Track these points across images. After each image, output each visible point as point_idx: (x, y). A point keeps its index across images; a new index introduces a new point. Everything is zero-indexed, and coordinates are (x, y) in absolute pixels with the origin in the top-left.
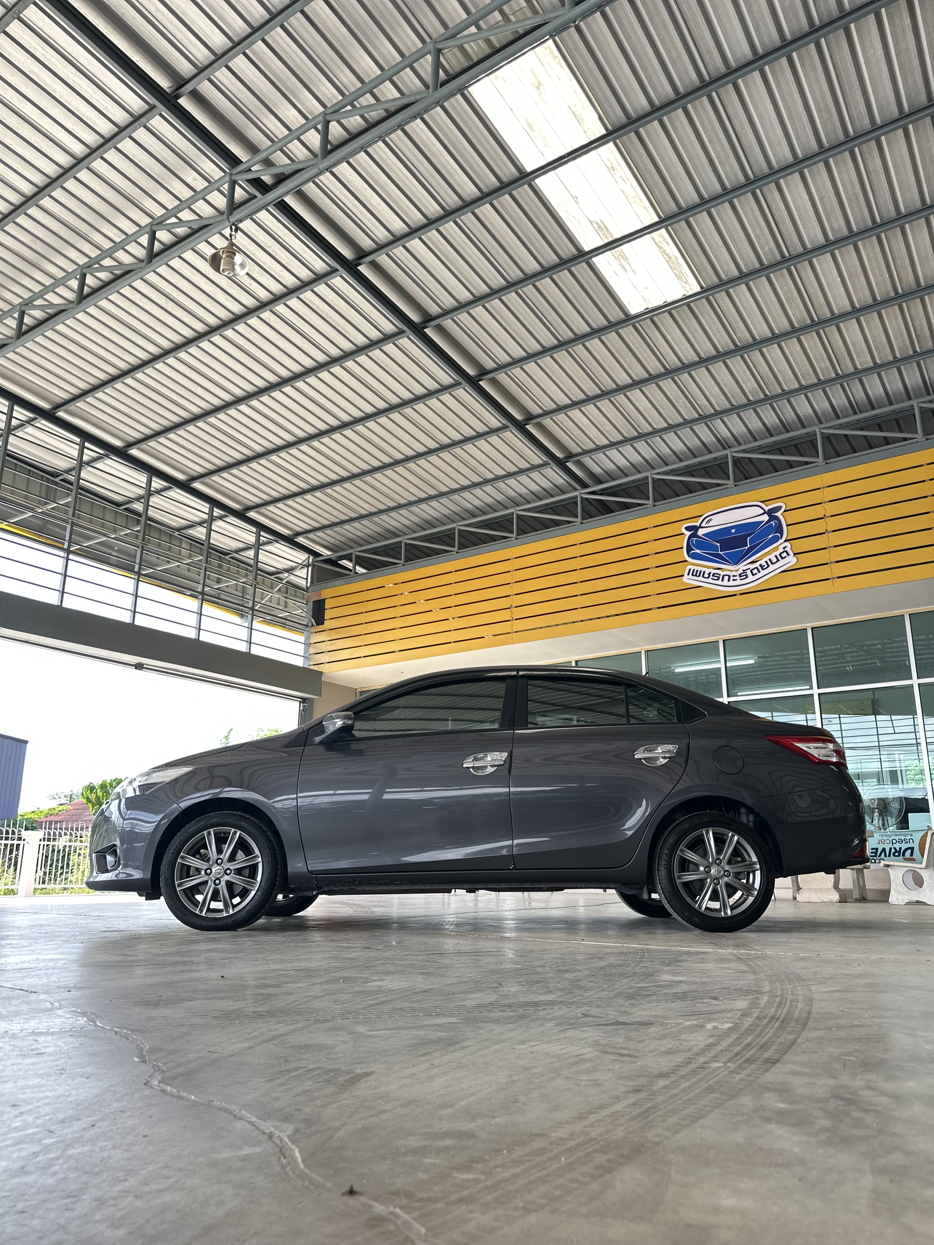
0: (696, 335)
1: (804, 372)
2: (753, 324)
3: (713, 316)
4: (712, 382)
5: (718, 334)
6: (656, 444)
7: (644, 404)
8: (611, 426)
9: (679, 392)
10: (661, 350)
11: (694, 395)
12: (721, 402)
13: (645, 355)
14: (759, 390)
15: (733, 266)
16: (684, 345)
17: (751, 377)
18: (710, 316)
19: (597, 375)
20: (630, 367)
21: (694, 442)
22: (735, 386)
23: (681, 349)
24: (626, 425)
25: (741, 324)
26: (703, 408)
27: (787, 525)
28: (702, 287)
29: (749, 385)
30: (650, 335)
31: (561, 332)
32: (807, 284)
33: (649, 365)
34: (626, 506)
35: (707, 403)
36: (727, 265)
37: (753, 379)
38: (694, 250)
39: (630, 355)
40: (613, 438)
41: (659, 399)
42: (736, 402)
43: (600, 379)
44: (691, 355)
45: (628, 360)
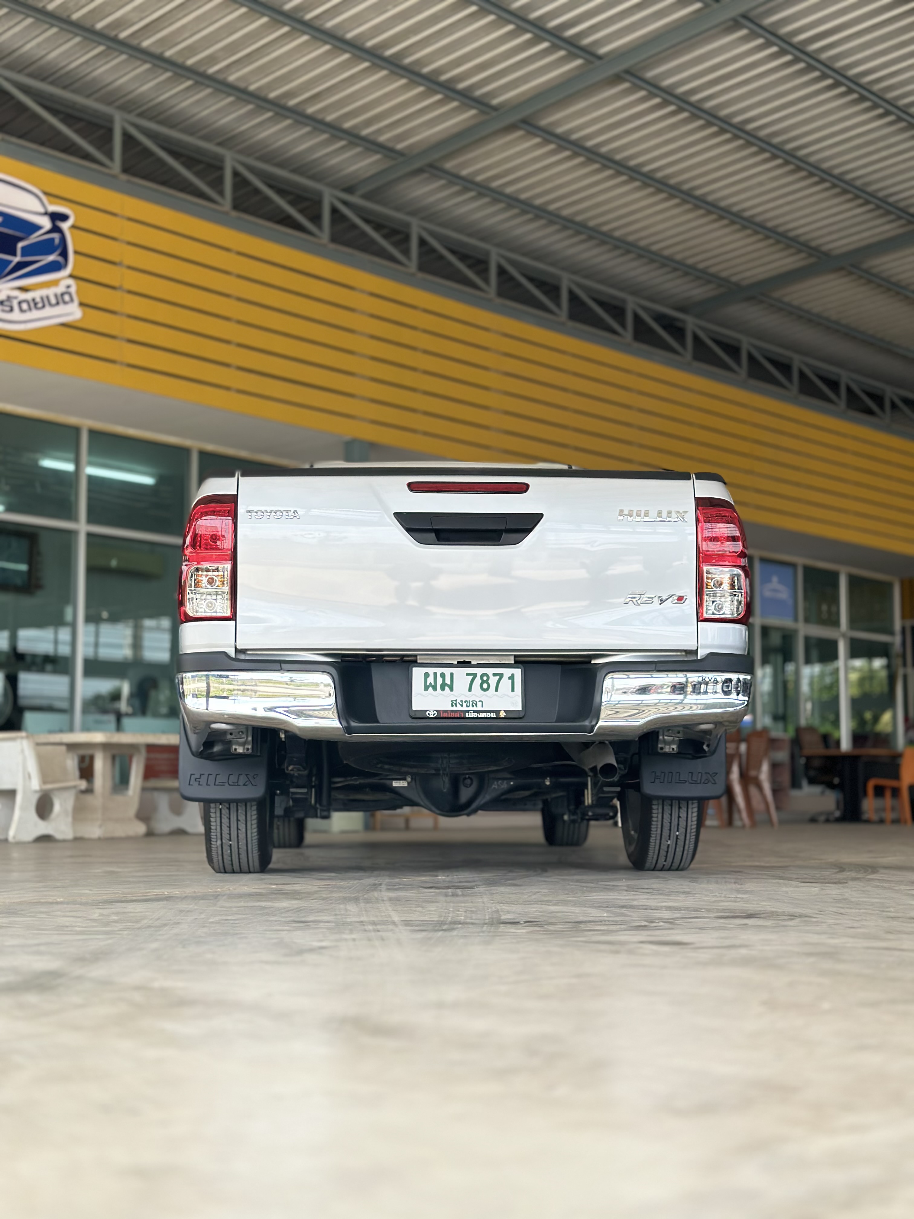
27: (76, 252)
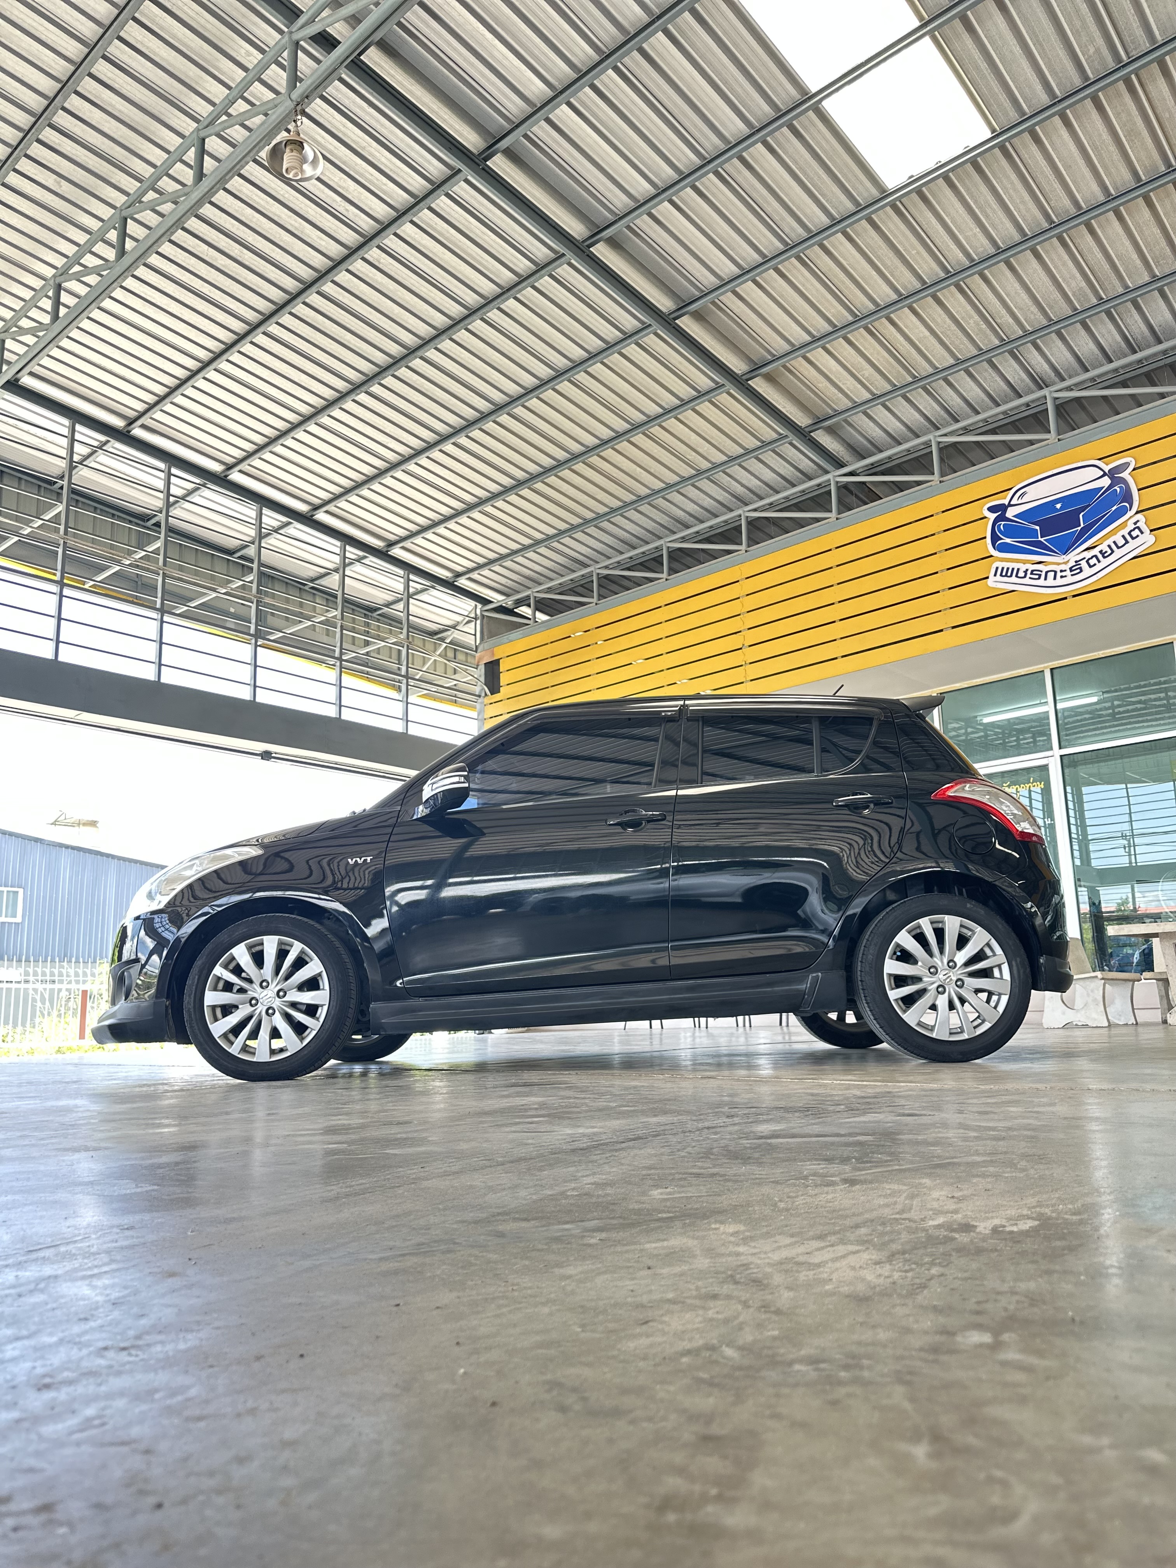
0: (989, 211)
1: (1157, 253)
2: (1074, 182)
3: (1013, 176)
4: (1017, 285)
5: (1021, 207)
6: (940, 392)
7: (917, 331)
8: (871, 370)
9: (969, 308)
10: (937, 241)
11: (990, 308)
12: (1032, 317)
13: (914, 252)
14: (1088, 291)
15: (1039, 88)
16: (971, 230)
17: (1075, 271)
18: (1008, 177)
19: (846, 292)
20: (892, 275)
21: (995, 385)
22: (1052, 288)
23: (966, 238)
24: (893, 367)
25: (1057, 186)
26: (1006, 330)
27: (1139, 490)
28: (993, 131)
29: (1074, 284)
30: (919, 219)
31: (787, 230)
32: (1157, 103)
33: (921, 268)
34: (900, 487)
35: (1011, 320)
36: (1030, 87)
37: (1078, 275)
38: (977, 68)
39: (891, 254)
40: (877, 389)
41: (939, 320)
42: (1055, 313)
43: (850, 297)
44: (982, 246)
45: (889, 263)
